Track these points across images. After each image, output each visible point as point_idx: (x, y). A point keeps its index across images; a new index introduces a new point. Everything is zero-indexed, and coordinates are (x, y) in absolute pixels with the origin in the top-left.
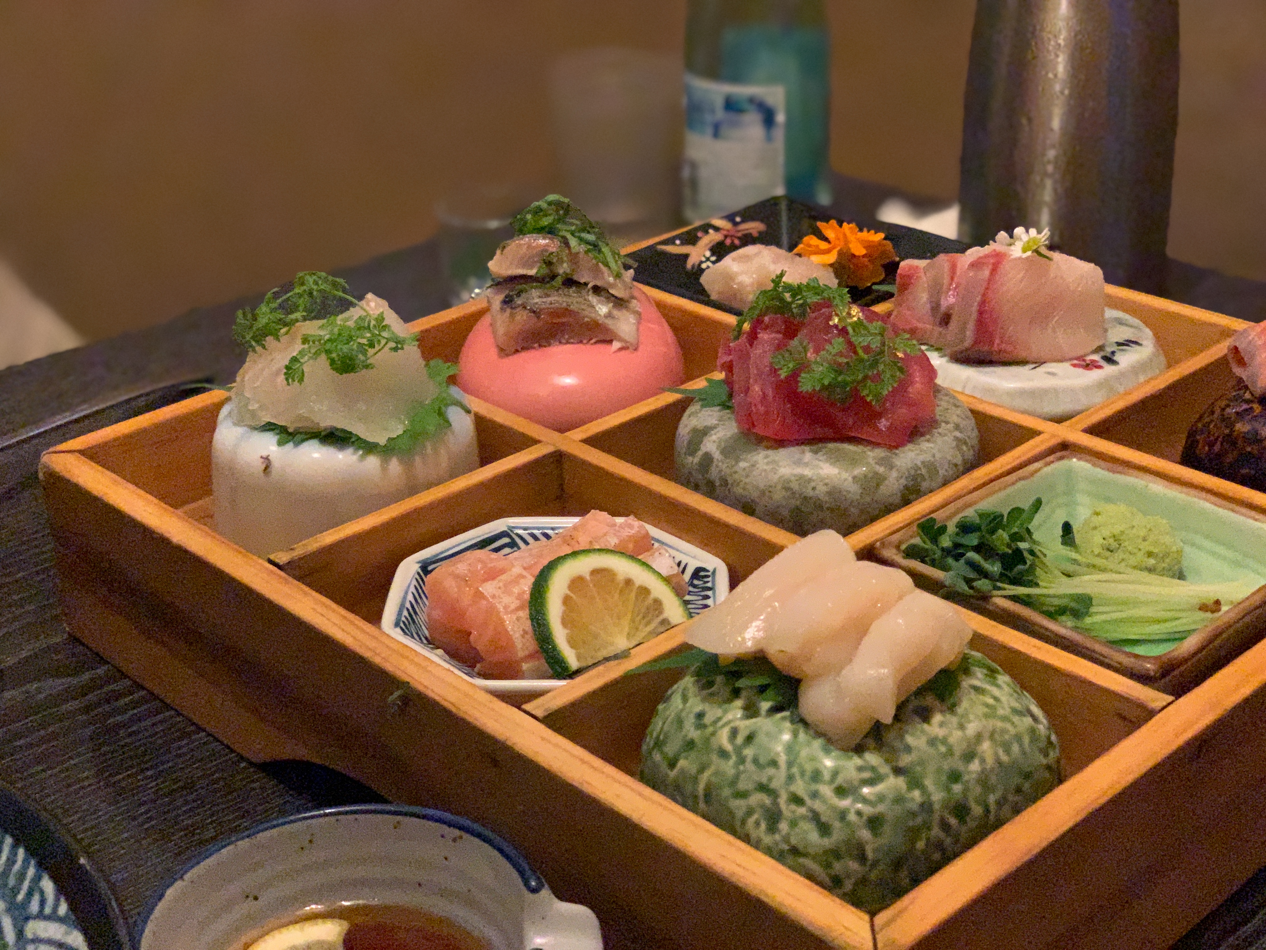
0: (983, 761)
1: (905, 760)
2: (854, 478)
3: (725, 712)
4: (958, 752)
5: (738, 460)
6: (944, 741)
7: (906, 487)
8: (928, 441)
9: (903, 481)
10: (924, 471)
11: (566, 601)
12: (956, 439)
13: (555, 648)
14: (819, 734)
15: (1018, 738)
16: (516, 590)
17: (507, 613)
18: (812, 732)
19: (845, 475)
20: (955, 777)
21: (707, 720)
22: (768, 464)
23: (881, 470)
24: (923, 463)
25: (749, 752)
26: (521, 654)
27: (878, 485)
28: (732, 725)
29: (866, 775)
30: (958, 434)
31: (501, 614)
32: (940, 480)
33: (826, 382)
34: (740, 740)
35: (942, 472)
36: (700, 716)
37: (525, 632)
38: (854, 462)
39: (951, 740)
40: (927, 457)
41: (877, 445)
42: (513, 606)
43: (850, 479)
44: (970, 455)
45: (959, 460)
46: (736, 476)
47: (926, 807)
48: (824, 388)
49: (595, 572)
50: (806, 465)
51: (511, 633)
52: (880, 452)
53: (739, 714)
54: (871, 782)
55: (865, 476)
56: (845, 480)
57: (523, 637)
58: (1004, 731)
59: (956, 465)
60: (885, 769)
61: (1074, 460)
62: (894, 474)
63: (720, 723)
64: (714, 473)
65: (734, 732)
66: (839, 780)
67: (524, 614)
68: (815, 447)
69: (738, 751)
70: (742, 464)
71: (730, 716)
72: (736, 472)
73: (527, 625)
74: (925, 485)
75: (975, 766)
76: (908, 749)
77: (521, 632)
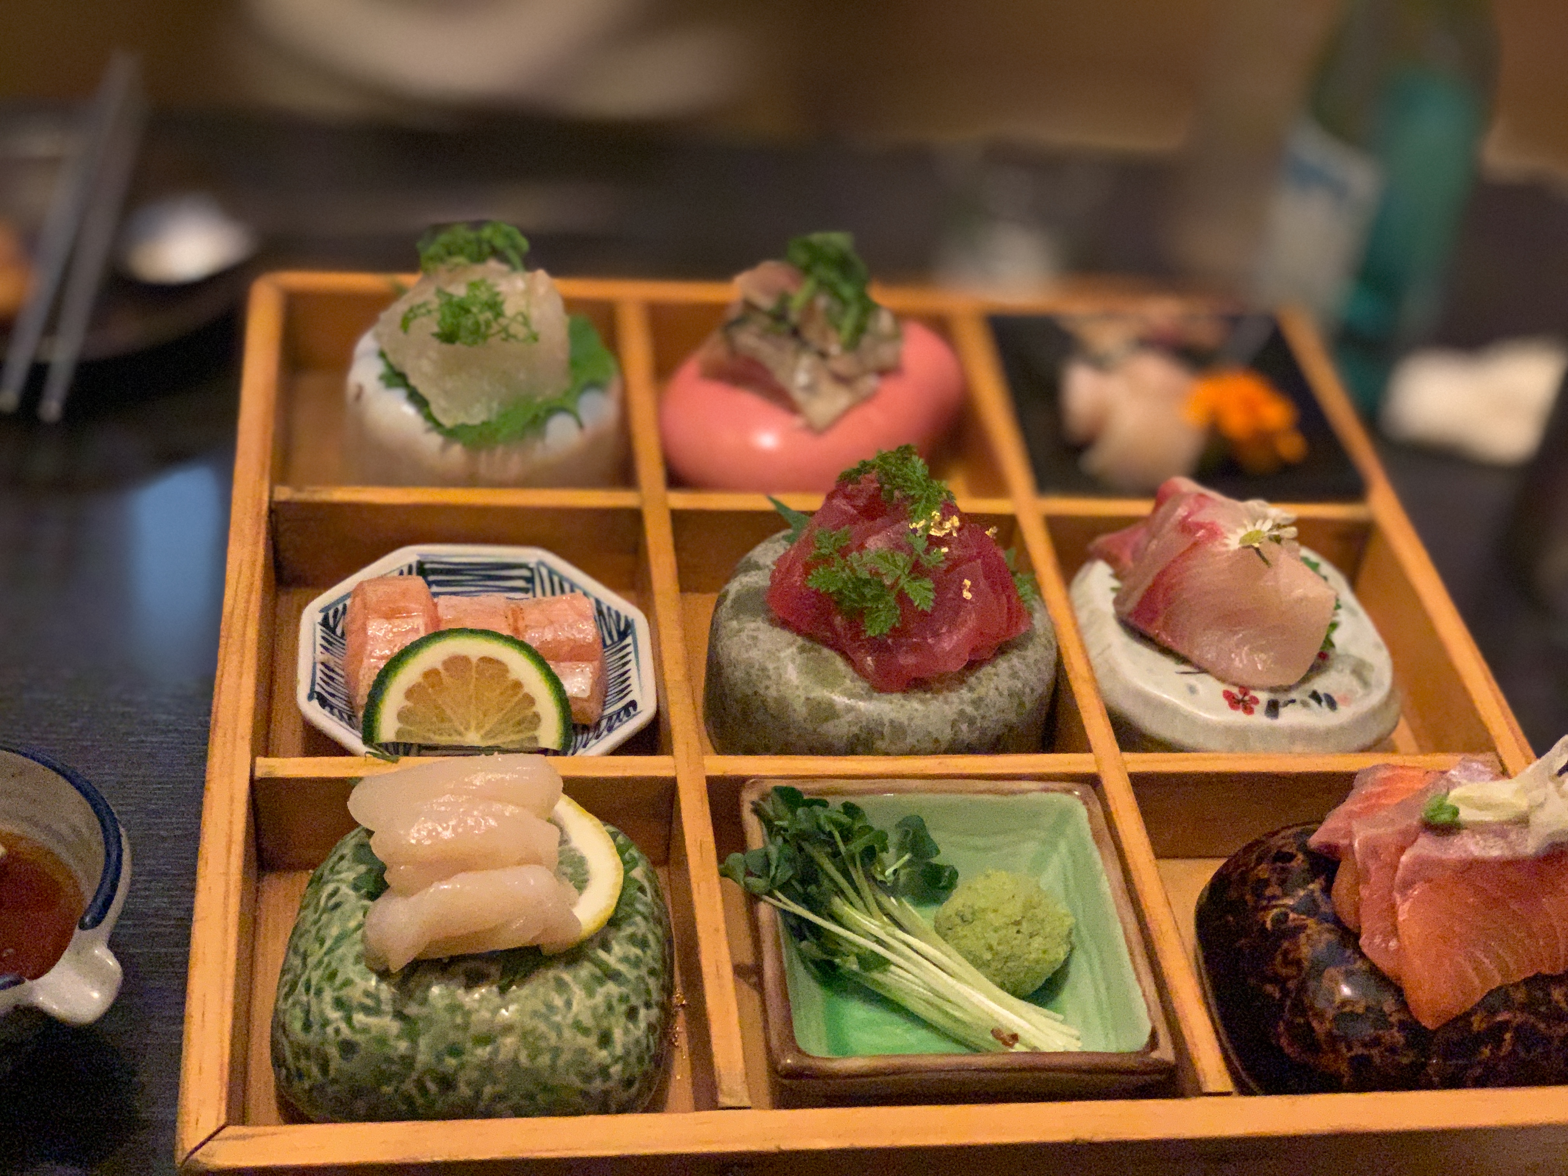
0: (496, 1052)
1: (412, 1009)
2: (808, 699)
3: (349, 869)
4: (472, 1031)
6: (467, 1014)
7: (856, 736)
9: (855, 729)
10: (886, 730)
11: (431, 674)
12: (963, 713)
15: (556, 1052)
19: (801, 691)
20: (455, 1051)
23: (839, 706)
24: (892, 722)
25: (324, 919)
27: (826, 720)
28: (341, 884)
29: (369, 1002)
30: (970, 708)
32: (903, 747)
34: (332, 902)
35: (912, 740)
39: (474, 1018)
40: (901, 717)
43: (803, 699)
45: (946, 736)
46: (726, 633)
47: (408, 1061)
53: (351, 878)
54: (367, 1010)
55: (820, 702)
56: (799, 695)
58: (543, 1037)
59: (936, 740)
60: (387, 1007)
65: (336, 892)
66: (343, 993)
68: (809, 645)
69: (323, 911)
72: (727, 628)
74: (880, 744)
75: (483, 1052)
76: (424, 1002)
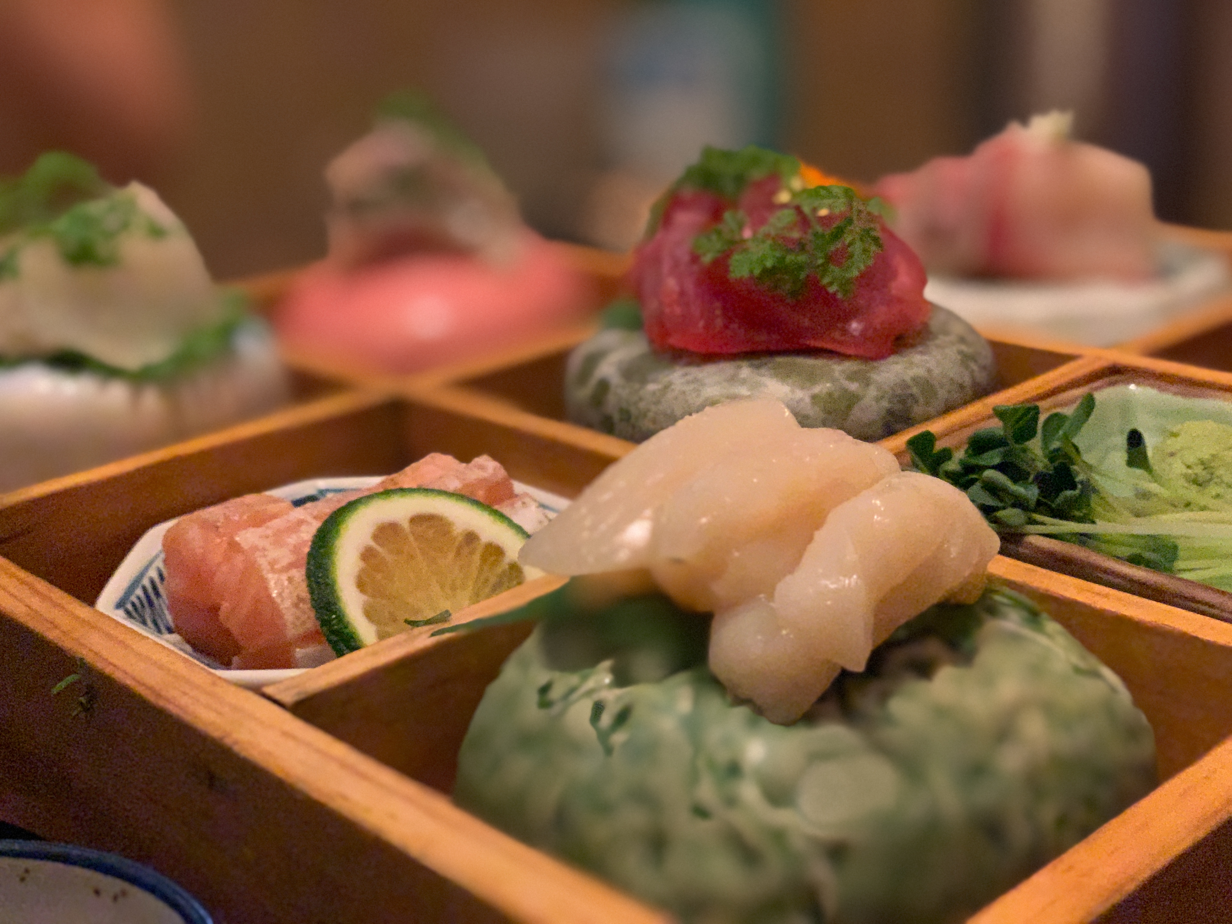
1: (890, 738)
2: (814, 397)
3: (585, 678)
5: (644, 382)
7: (890, 412)
8: (922, 353)
9: (885, 404)
10: (915, 390)
11: (367, 555)
12: (960, 352)
13: (341, 618)
14: (739, 701)
16: (292, 540)
17: (273, 570)
18: (729, 699)
19: (799, 394)
20: (978, 771)
21: (555, 693)
22: (688, 382)
23: (853, 387)
24: (914, 379)
25: (619, 738)
26: (292, 632)
27: (849, 407)
28: (596, 697)
30: (964, 348)
31: (264, 572)
32: (938, 404)
33: (769, 264)
34: (606, 719)
35: (942, 394)
36: (544, 690)
37: (300, 599)
38: (811, 378)
40: (920, 372)
41: (847, 357)
42: (285, 562)
43: (807, 400)
44: (982, 377)
45: (967, 380)
46: (642, 405)
48: (766, 272)
49: (418, 520)
50: (744, 382)
51: (278, 600)
52: (849, 366)
53: (607, 680)
55: (830, 395)
56: (801, 400)
57: (296, 606)
59: (962, 387)
61: (1132, 387)
62: (872, 392)
63: (575, 696)
64: (612, 403)
65: (598, 709)
67: (299, 574)
68: (756, 362)
69: (604, 737)
70: (651, 387)
71: (590, 684)
72: (641, 399)
73: (303, 590)
74: (918, 410)
77: (295, 599)
